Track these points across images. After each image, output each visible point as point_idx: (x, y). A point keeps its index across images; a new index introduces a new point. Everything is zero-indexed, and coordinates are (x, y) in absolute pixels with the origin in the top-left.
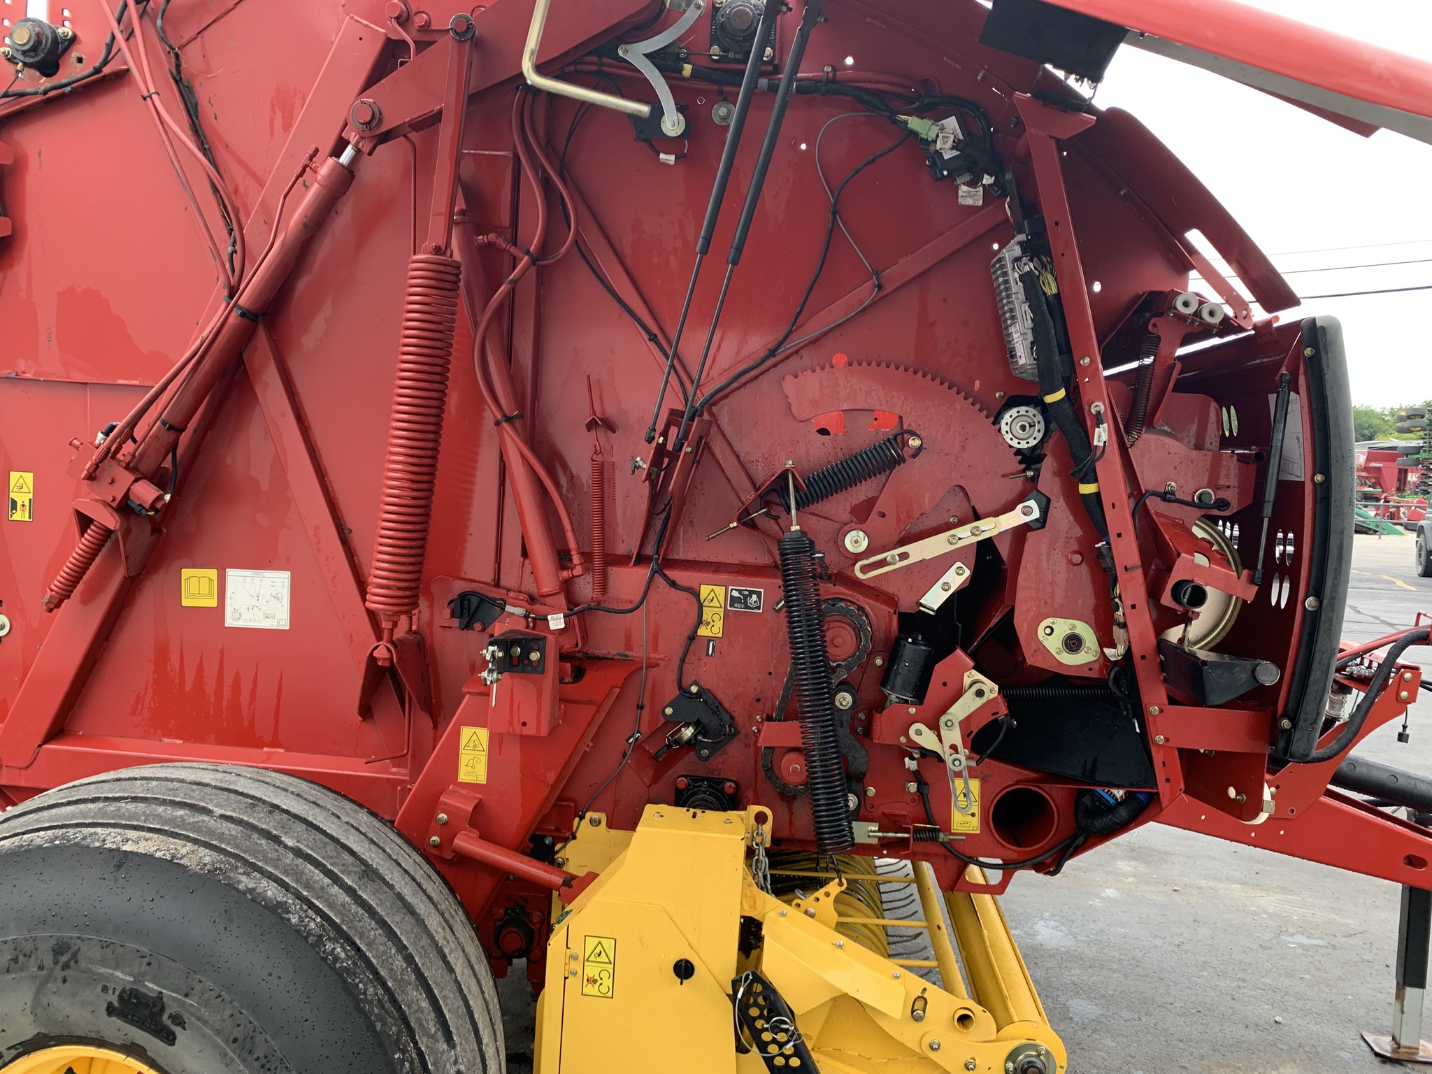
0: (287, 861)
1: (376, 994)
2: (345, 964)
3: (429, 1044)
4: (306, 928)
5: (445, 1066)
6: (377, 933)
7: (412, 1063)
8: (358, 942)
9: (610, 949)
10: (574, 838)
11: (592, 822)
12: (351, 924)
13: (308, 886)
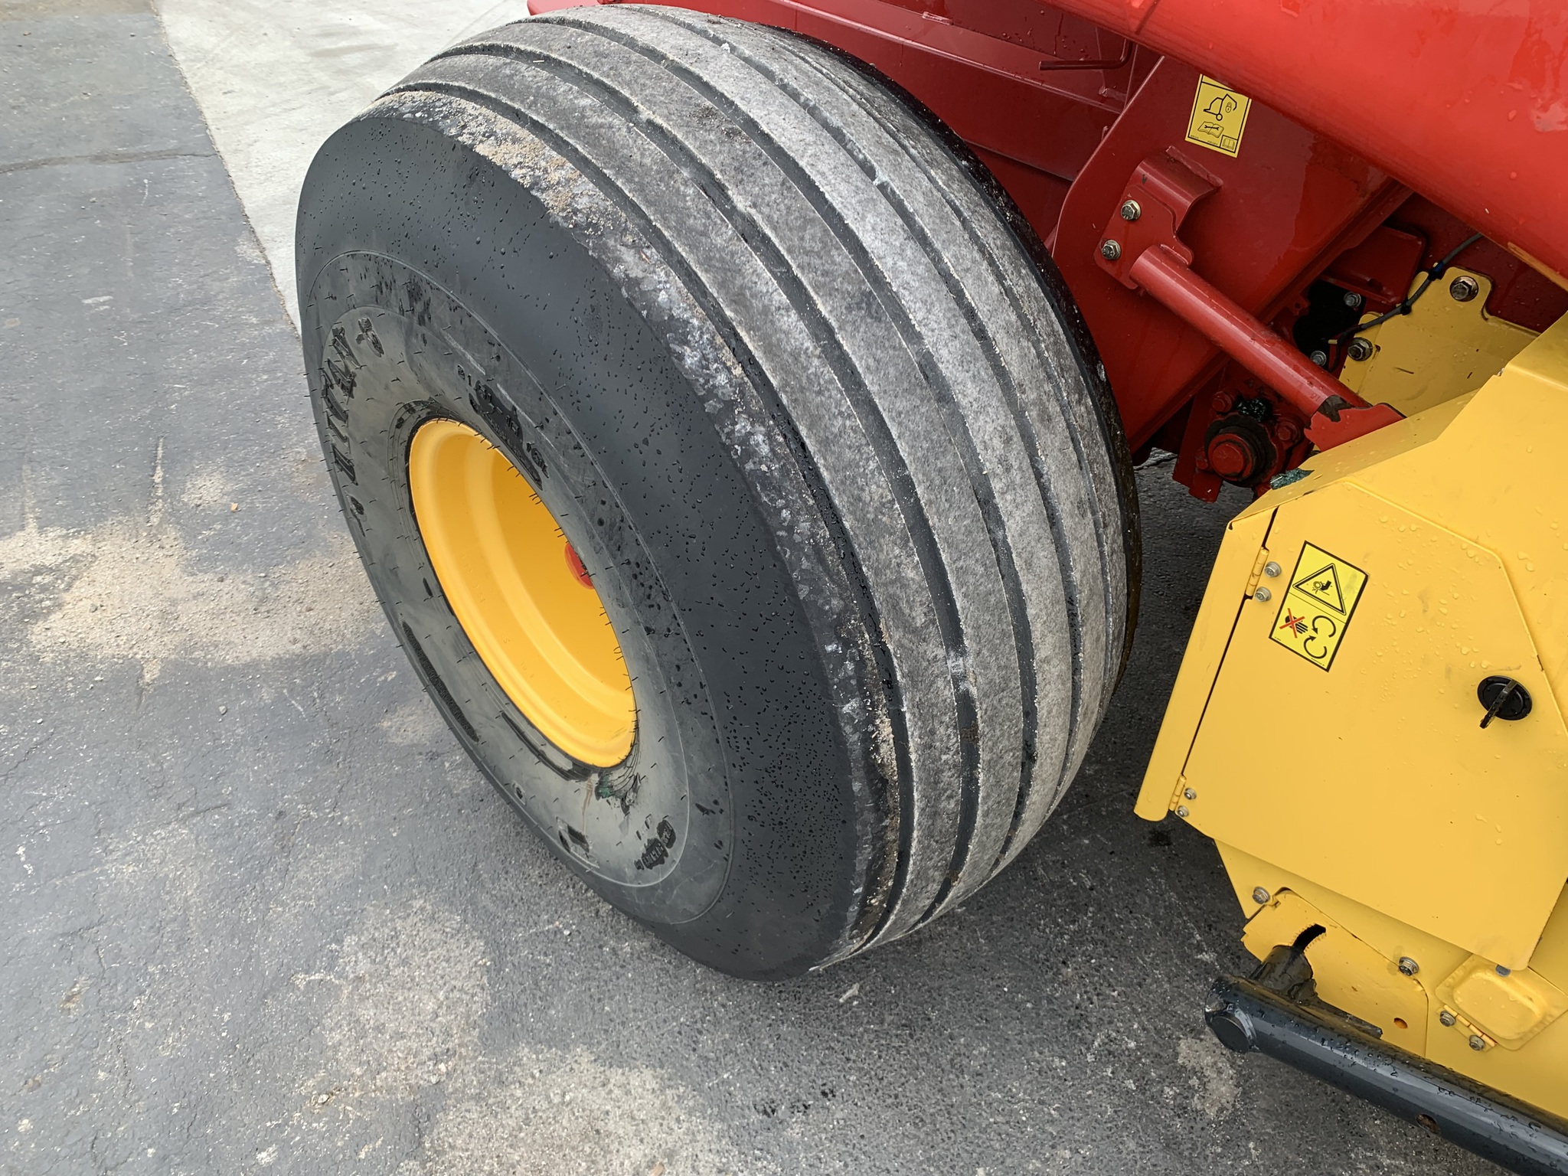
0: (719, 241)
1: (813, 535)
2: (764, 468)
3: (905, 642)
4: (707, 382)
5: (933, 682)
6: (849, 423)
7: (861, 664)
8: (803, 432)
9: (1349, 587)
10: (1406, 310)
11: (1456, 288)
12: (799, 396)
13: (739, 300)
